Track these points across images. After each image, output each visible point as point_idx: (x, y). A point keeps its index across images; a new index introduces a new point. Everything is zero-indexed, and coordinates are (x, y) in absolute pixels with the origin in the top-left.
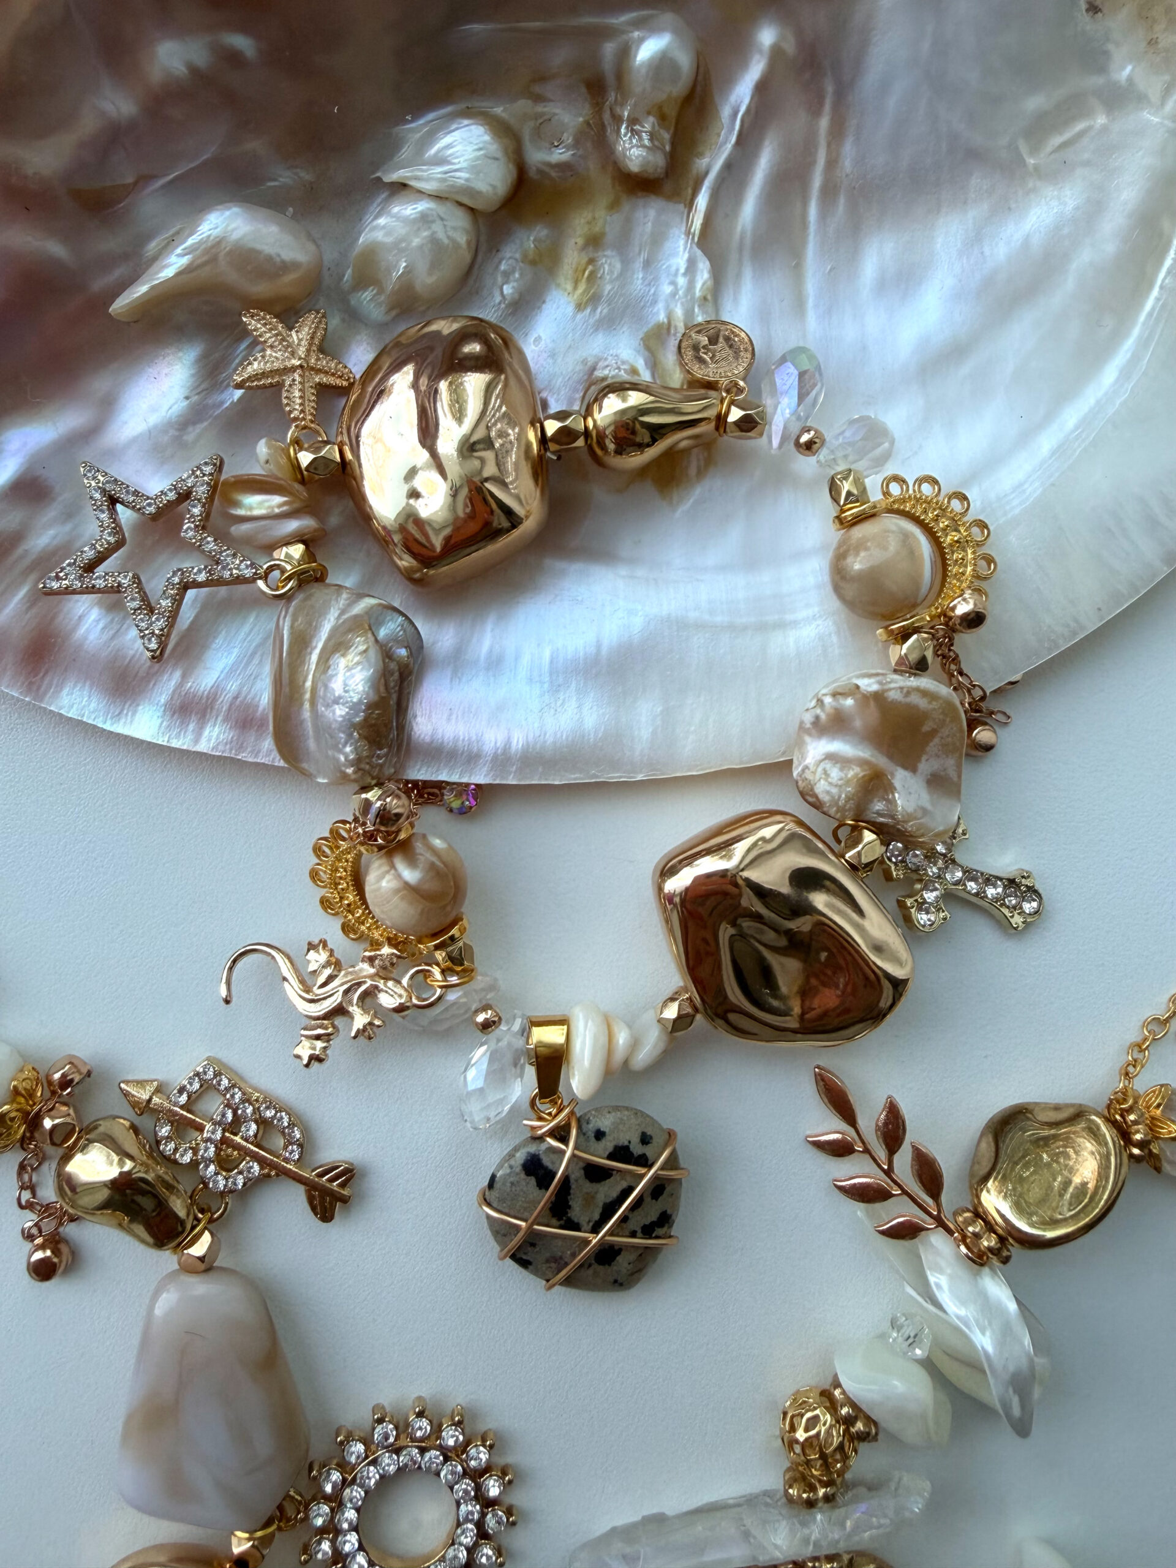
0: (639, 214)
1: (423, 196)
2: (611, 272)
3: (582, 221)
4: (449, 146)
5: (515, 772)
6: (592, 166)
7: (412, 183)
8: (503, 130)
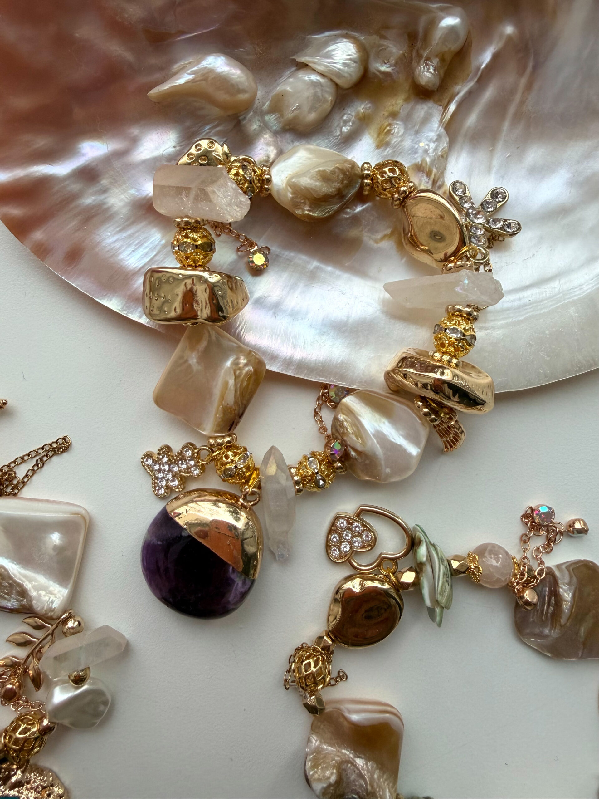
0: (419, 107)
1: (315, 72)
2: (398, 132)
3: (389, 104)
4: (333, 50)
5: (293, 370)
6: (401, 78)
7: (310, 65)
8: (362, 48)
